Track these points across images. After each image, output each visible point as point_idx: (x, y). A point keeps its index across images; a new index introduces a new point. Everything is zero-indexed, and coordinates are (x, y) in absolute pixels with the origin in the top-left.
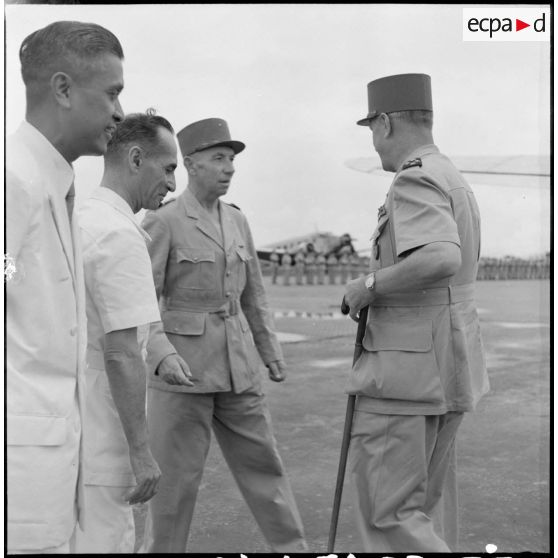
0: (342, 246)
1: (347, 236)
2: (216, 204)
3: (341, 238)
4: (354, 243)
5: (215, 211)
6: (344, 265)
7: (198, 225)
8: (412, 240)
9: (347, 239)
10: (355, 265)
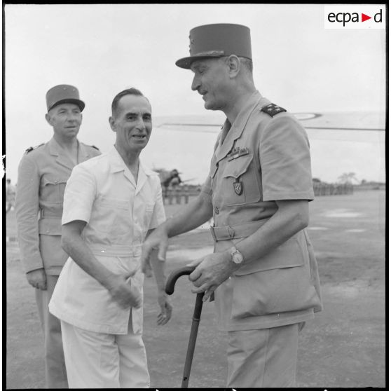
0: (172, 178)
1: (175, 170)
2: (75, 144)
3: (171, 172)
4: (180, 175)
5: (75, 150)
6: (171, 191)
7: (58, 160)
8: (276, 191)
9: (174, 173)
10: (178, 191)
